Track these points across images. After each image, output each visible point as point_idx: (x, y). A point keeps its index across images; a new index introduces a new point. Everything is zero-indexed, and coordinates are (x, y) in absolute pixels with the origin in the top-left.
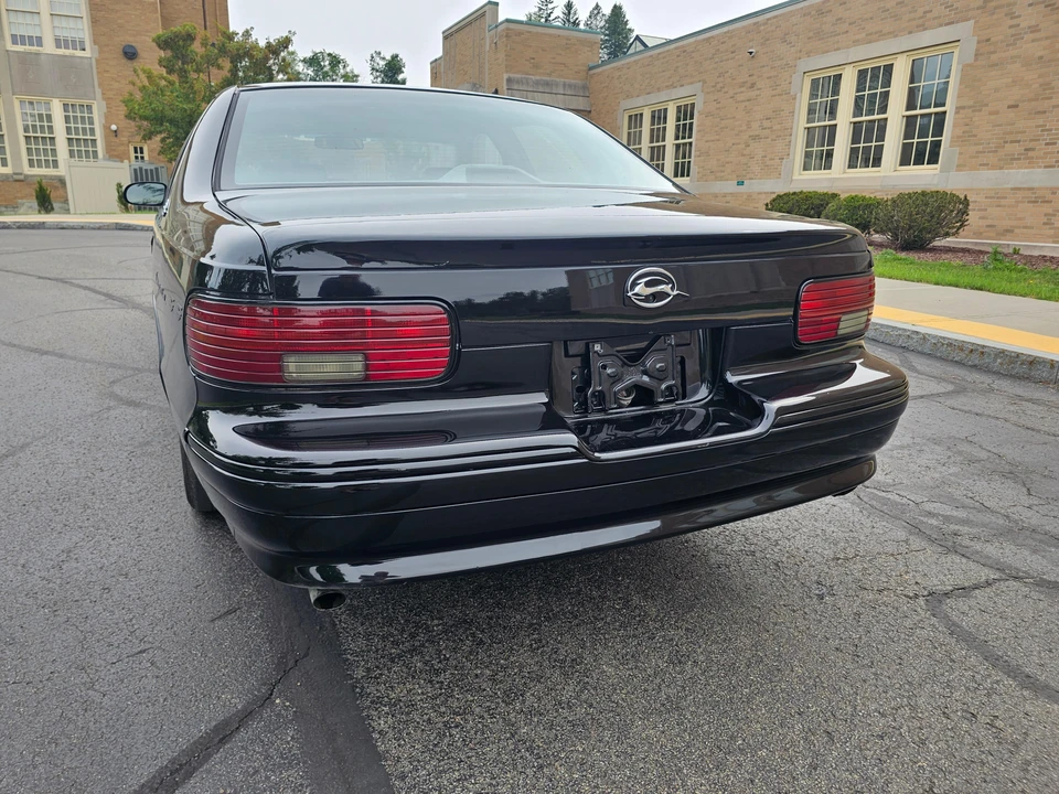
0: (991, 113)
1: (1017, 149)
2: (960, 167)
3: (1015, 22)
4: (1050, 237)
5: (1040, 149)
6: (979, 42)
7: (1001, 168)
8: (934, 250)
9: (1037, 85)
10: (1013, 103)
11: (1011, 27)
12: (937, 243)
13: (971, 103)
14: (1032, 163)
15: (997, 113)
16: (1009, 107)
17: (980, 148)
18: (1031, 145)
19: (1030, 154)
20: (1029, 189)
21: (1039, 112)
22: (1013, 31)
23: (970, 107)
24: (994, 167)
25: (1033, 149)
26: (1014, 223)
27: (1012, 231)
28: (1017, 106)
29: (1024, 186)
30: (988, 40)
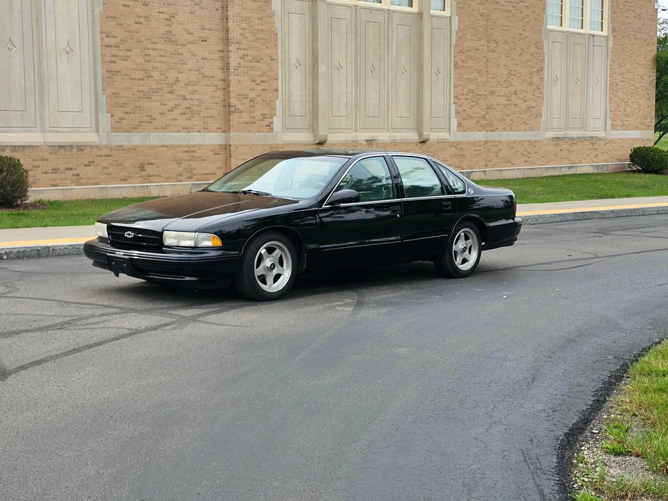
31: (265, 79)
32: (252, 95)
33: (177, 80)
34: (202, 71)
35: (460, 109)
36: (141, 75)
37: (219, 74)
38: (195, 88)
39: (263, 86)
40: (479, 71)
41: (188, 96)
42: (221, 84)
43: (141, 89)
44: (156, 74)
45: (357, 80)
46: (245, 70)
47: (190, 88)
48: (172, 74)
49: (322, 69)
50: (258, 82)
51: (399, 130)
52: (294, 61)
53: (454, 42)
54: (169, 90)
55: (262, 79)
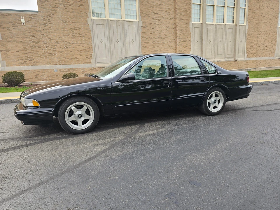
0: (12, 53)
1: (22, 61)
2: (7, 65)
3: (11, 32)
4: (37, 80)
5: (28, 62)
6: (1, 35)
7: (20, 66)
8: (21, 86)
9: (22, 48)
10: (17, 51)
11: (10, 33)
12: (21, 84)
13: (5, 50)
14: (27, 64)
15: (14, 53)
16: (17, 52)
17: (12, 61)
18: (26, 61)
19: (26, 63)
20: (29, 70)
21: (25, 54)
22: (11, 34)
23: (5, 51)
24: (17, 66)
25: (27, 62)
26: (28, 78)
27: (28, 80)
28: (19, 52)
29: (27, 70)
30: (4, 35)
31: (187, 46)
32: (183, 50)
33: (162, 48)
34: (169, 45)
35: (248, 51)
36: (152, 47)
37: (174, 45)
38: (167, 50)
39: (186, 48)
40: (255, 40)
41: (165, 52)
42: (174, 48)
43: (152, 51)
44: (156, 47)
45: (215, 44)
46: (181, 44)
47: (165, 50)
48: (161, 46)
49: (204, 42)
50: (185, 47)
51: (228, 58)
52: (196, 41)
53: (247, 32)
54: (160, 50)
55: (186, 46)
